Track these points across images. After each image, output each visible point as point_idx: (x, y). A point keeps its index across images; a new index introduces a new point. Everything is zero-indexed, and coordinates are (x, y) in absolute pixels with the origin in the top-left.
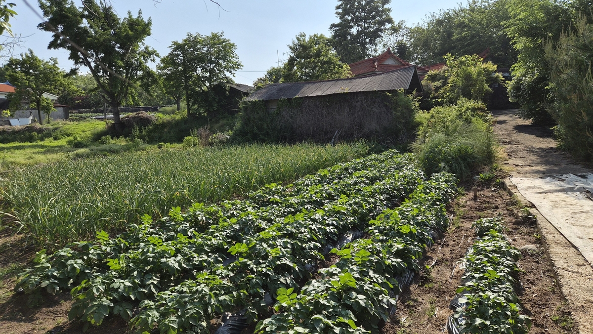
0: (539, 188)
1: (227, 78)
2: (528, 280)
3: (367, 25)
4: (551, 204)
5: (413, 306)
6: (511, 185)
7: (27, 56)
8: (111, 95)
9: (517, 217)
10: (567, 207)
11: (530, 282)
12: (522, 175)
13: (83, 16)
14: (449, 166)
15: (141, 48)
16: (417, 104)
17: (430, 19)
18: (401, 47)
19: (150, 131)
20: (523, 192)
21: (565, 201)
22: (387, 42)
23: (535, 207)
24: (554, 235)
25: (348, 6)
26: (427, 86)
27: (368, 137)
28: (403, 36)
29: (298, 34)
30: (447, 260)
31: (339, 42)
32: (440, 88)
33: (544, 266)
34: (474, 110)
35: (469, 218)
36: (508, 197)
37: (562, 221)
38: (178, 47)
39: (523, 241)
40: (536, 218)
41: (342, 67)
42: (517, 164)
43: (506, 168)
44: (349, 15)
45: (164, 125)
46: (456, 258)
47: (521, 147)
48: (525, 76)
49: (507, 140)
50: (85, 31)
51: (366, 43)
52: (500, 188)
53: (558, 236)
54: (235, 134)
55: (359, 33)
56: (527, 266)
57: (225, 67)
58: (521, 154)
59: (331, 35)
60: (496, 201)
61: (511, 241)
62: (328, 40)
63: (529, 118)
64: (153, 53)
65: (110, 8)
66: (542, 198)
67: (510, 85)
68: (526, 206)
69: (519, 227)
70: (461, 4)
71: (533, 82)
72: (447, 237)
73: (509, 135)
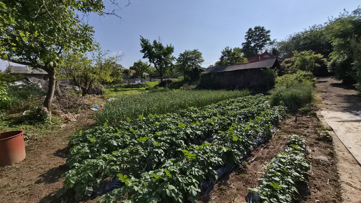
0: (338, 118)
1: (198, 65)
2: (315, 185)
3: (258, 42)
4: (346, 130)
5: (224, 190)
6: (320, 115)
7: (139, 61)
8: (160, 73)
9: (319, 136)
10: (358, 133)
11: (316, 187)
12: (329, 110)
13: (153, 47)
14: (285, 103)
15: (171, 56)
16: (277, 74)
17: (289, 37)
18: (274, 50)
19: (171, 85)
20: (327, 120)
21: (357, 129)
22: (268, 48)
23: (333, 131)
24: (344, 153)
25: (250, 35)
26: (283, 66)
27: (250, 89)
28: (275, 46)
29: (226, 47)
30: (263, 158)
31: (246, 50)
32: (290, 66)
33: (331, 175)
34: (305, 76)
35: (288, 132)
36: (316, 122)
37: (352, 142)
38: (182, 55)
39: (320, 152)
40: (332, 138)
41: (243, 60)
42: (327, 103)
43: (319, 105)
44: (251, 39)
45: (176, 83)
46: (269, 158)
47: (333, 94)
48: (338, 59)
49: (324, 91)
50: (153, 52)
51: (257, 50)
52: (313, 116)
53: (346, 154)
54: (197, 86)
55: (255, 46)
56: (318, 173)
57: (198, 62)
58: (331, 98)
59: (242, 47)
60: (308, 123)
61: (310, 151)
62: (241, 49)
63: (340, 80)
64: (175, 58)
65: (161, 44)
66: (340, 124)
67: (329, 64)
68: (327, 129)
69: (319, 142)
70: (306, 29)
71: (344, 62)
72: (270, 143)
73: (326, 88)
